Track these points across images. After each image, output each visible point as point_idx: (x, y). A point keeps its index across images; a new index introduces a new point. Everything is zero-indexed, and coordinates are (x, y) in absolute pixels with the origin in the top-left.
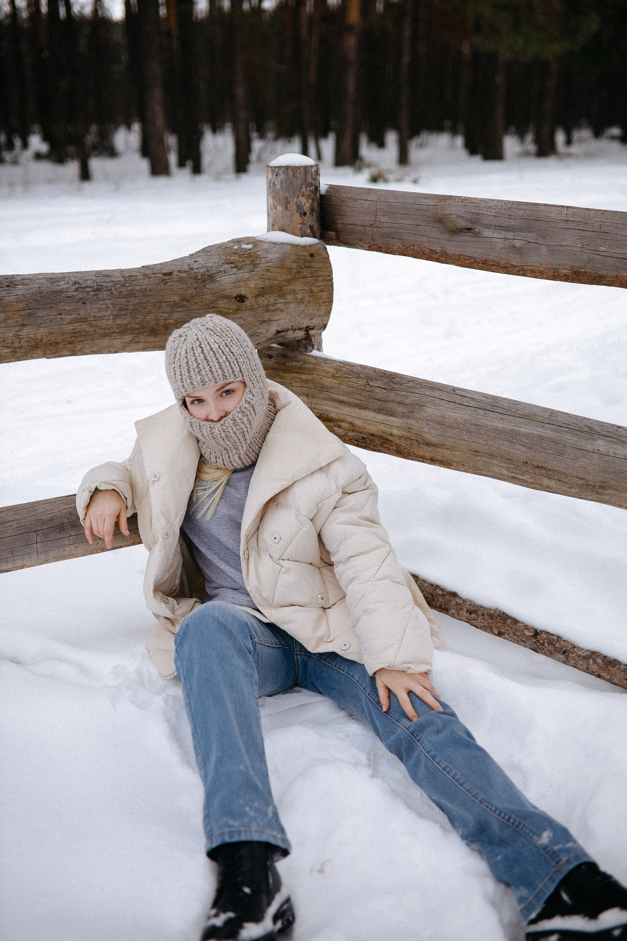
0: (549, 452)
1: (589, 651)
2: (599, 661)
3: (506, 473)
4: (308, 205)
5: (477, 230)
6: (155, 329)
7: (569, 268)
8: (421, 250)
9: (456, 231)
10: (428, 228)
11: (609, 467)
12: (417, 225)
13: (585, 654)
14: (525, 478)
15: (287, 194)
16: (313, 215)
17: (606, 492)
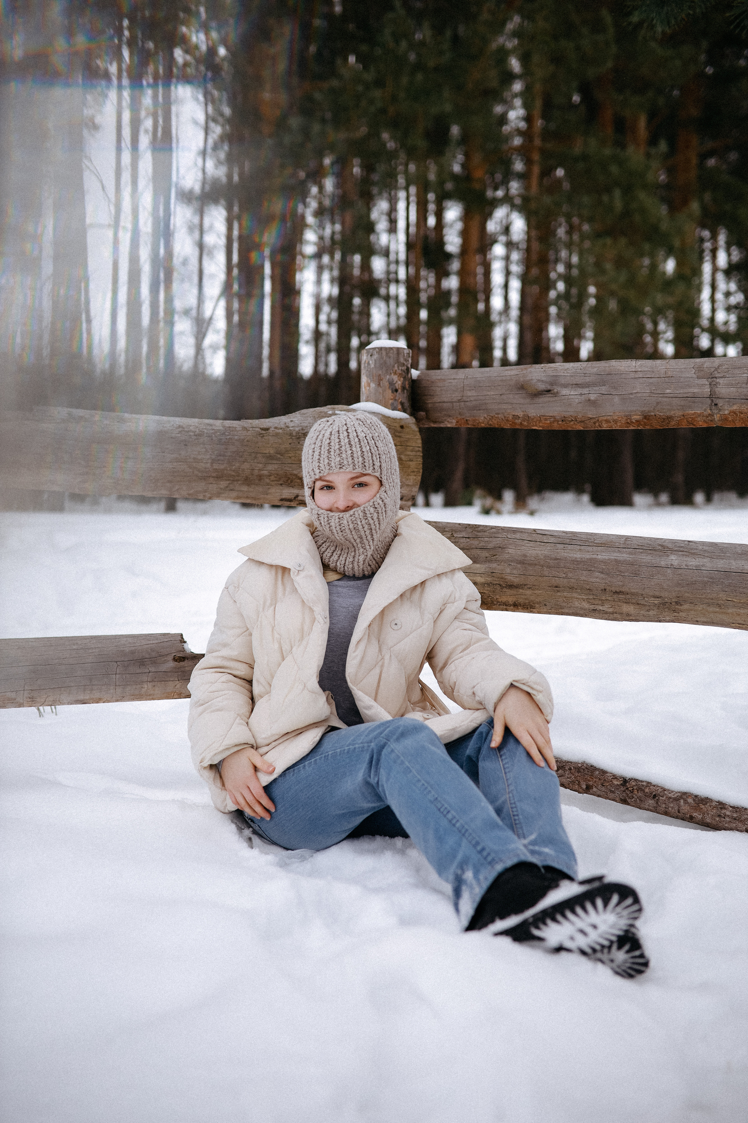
0: (626, 574)
1: (679, 792)
2: (690, 800)
3: (586, 605)
4: (399, 383)
5: (555, 390)
6: (250, 478)
7: (640, 414)
8: (505, 417)
9: (538, 394)
10: (511, 396)
11: (683, 580)
12: (501, 395)
13: (676, 795)
14: (606, 608)
15: (380, 372)
16: (404, 392)
17: (682, 608)
